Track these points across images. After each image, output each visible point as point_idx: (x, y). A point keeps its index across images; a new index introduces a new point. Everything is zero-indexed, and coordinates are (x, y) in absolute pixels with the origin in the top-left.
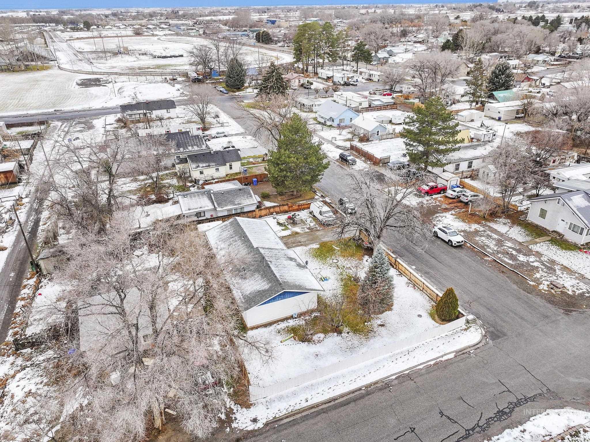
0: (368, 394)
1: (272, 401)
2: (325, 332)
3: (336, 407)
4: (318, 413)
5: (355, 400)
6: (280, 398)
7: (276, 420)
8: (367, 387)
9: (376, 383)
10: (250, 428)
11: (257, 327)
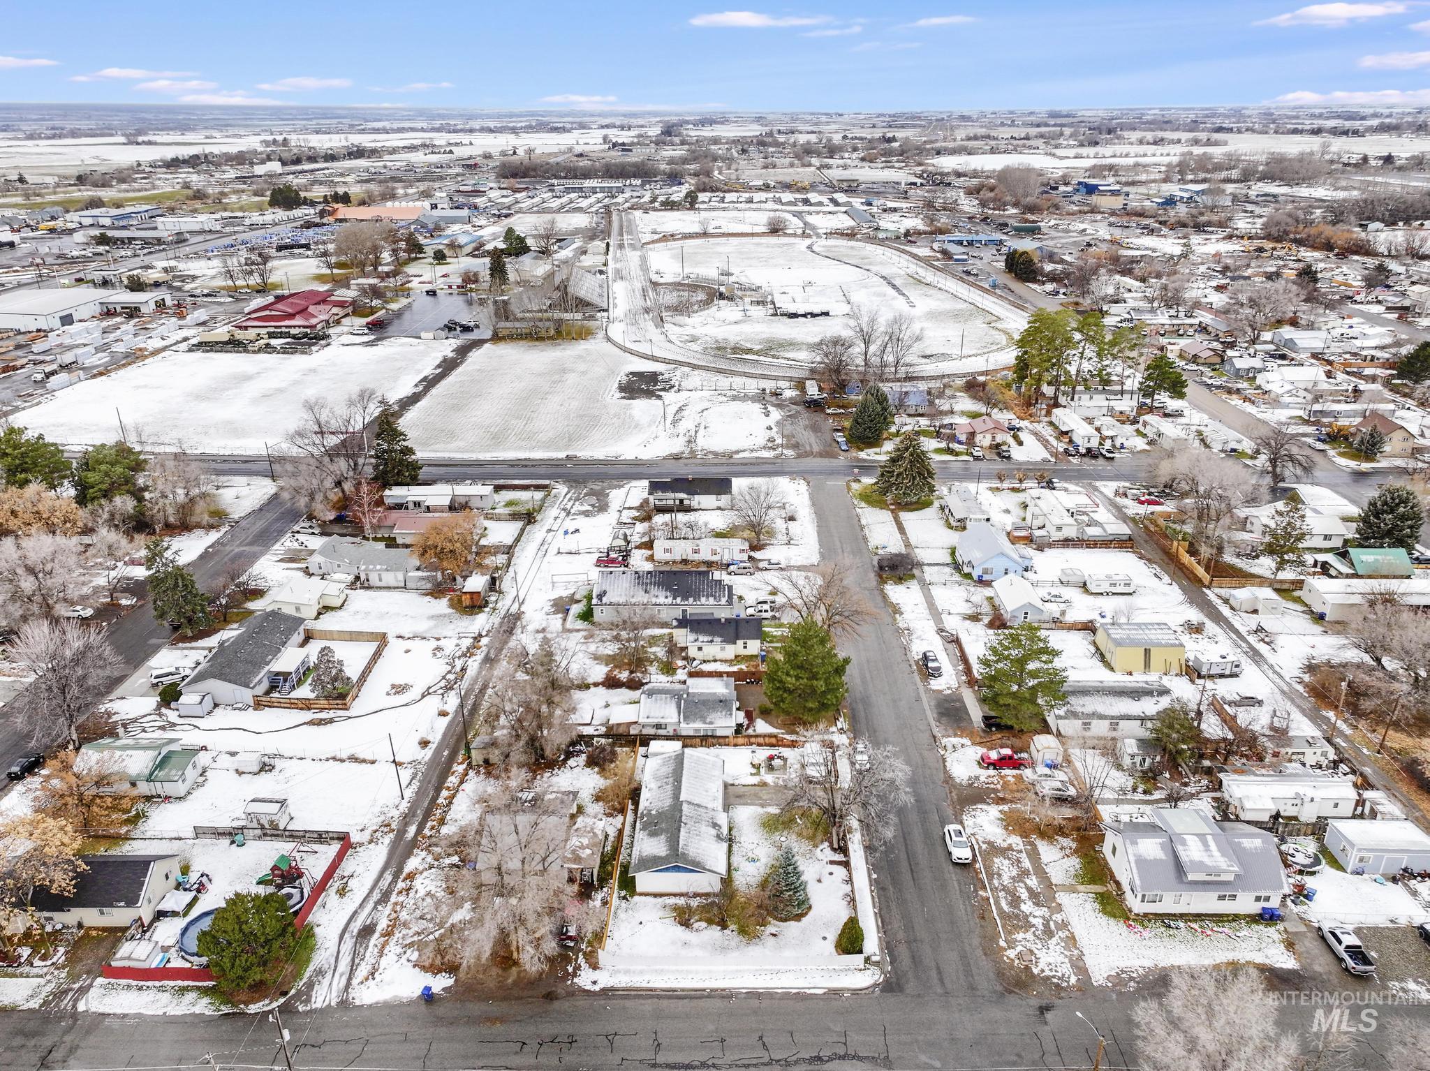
0: (709, 996)
1: (619, 971)
2: (710, 922)
3: (670, 997)
4: (652, 997)
5: (691, 998)
6: (627, 972)
7: (612, 989)
8: (712, 990)
9: (723, 990)
10: (587, 988)
11: (646, 894)
